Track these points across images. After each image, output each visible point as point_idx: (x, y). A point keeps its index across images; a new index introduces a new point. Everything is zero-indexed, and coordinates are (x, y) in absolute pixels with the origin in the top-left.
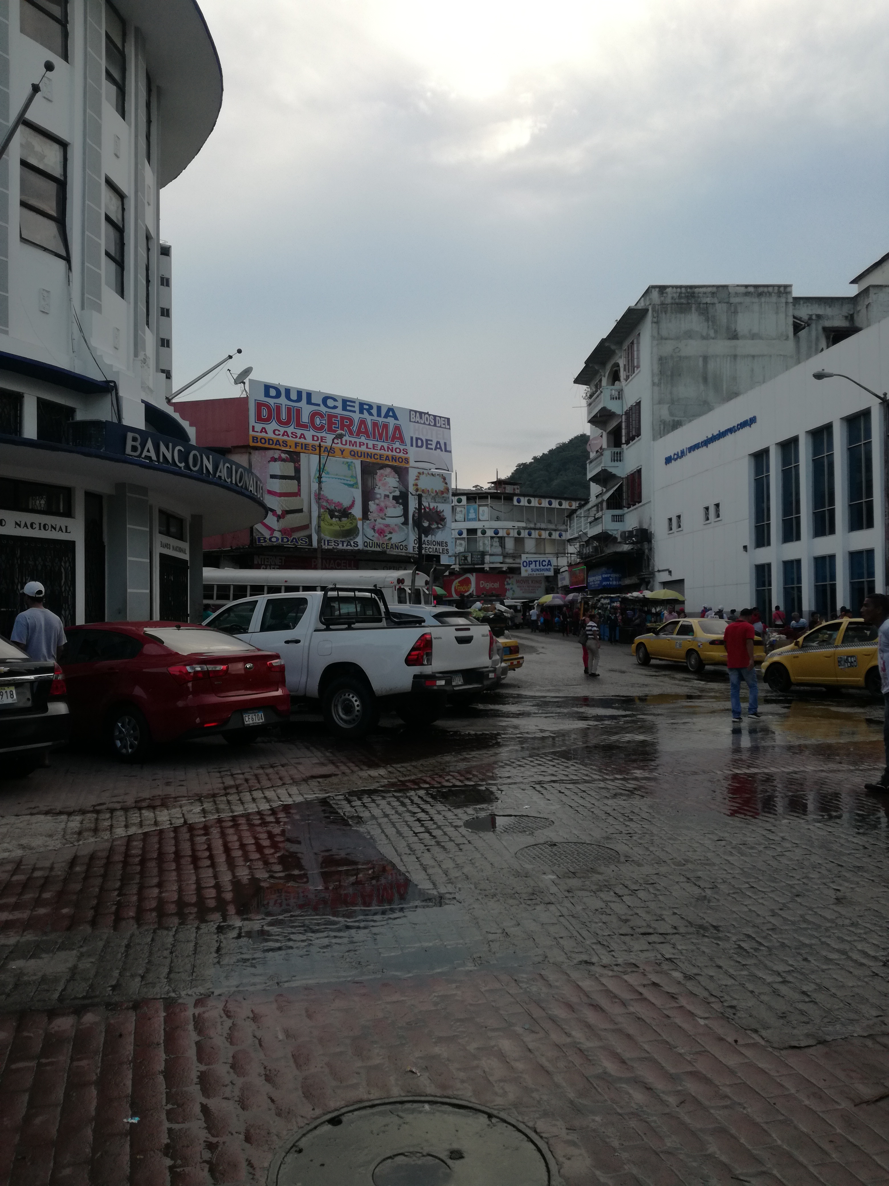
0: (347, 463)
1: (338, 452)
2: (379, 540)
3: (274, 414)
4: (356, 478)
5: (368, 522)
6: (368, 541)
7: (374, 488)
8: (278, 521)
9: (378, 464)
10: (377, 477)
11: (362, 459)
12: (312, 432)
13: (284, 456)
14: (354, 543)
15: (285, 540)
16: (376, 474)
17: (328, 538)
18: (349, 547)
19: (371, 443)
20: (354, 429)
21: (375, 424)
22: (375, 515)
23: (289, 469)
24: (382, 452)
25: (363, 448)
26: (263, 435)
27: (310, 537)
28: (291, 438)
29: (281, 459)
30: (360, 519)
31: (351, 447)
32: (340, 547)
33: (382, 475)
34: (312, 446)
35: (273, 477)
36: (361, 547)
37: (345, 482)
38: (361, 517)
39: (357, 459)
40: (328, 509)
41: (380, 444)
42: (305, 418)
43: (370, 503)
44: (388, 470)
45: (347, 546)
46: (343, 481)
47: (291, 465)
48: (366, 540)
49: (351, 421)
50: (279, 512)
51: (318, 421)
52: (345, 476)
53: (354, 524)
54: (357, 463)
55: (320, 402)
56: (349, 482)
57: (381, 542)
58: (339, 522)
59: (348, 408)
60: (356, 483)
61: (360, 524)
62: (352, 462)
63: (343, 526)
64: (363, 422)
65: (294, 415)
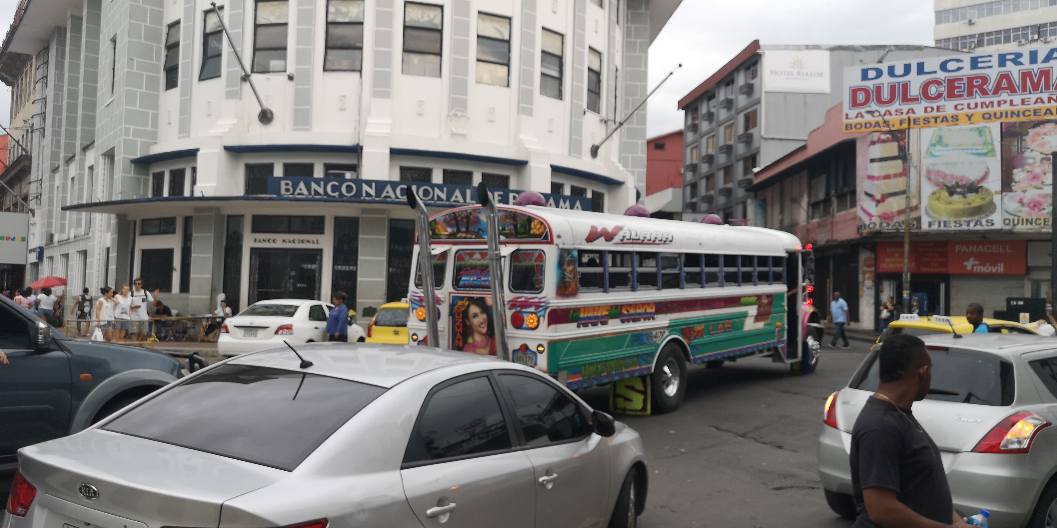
0: (978, 129)
1: (963, 118)
2: (1030, 214)
3: (873, 96)
4: (992, 143)
5: (1011, 194)
6: (1011, 218)
7: (1022, 152)
8: (877, 206)
9: (1031, 122)
10: (1028, 138)
11: (1004, 120)
12: (925, 104)
13: (884, 137)
14: (987, 221)
15: (884, 225)
16: (1027, 134)
17: (945, 219)
18: (978, 227)
19: (1017, 99)
20: (990, 87)
21: (1026, 75)
22: (1023, 185)
23: (892, 149)
24: (1039, 105)
25: (1006, 107)
26: (859, 120)
27: (919, 219)
28: (894, 117)
29: (880, 141)
30: (997, 193)
31: (985, 110)
32: (964, 227)
33: (1038, 134)
34: (924, 119)
35: (872, 161)
36: (998, 225)
37: (974, 151)
38: (999, 188)
39: (994, 122)
40: (946, 186)
41: (1034, 97)
42: (914, 91)
43: (1015, 171)
44: (1049, 126)
45: (976, 225)
46: (970, 151)
47: (894, 146)
48: (1007, 216)
49: (985, 80)
50: (878, 197)
51: (933, 90)
52: (974, 145)
53: (987, 199)
54: (995, 128)
55: (937, 68)
56: (980, 151)
57: (1034, 217)
58: (963, 200)
59: (980, 65)
60: (993, 150)
61: (997, 199)
62: (984, 127)
63: (969, 204)
64: (1005, 76)
65: (899, 92)
